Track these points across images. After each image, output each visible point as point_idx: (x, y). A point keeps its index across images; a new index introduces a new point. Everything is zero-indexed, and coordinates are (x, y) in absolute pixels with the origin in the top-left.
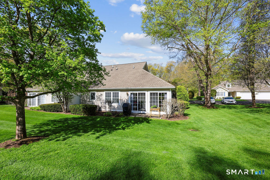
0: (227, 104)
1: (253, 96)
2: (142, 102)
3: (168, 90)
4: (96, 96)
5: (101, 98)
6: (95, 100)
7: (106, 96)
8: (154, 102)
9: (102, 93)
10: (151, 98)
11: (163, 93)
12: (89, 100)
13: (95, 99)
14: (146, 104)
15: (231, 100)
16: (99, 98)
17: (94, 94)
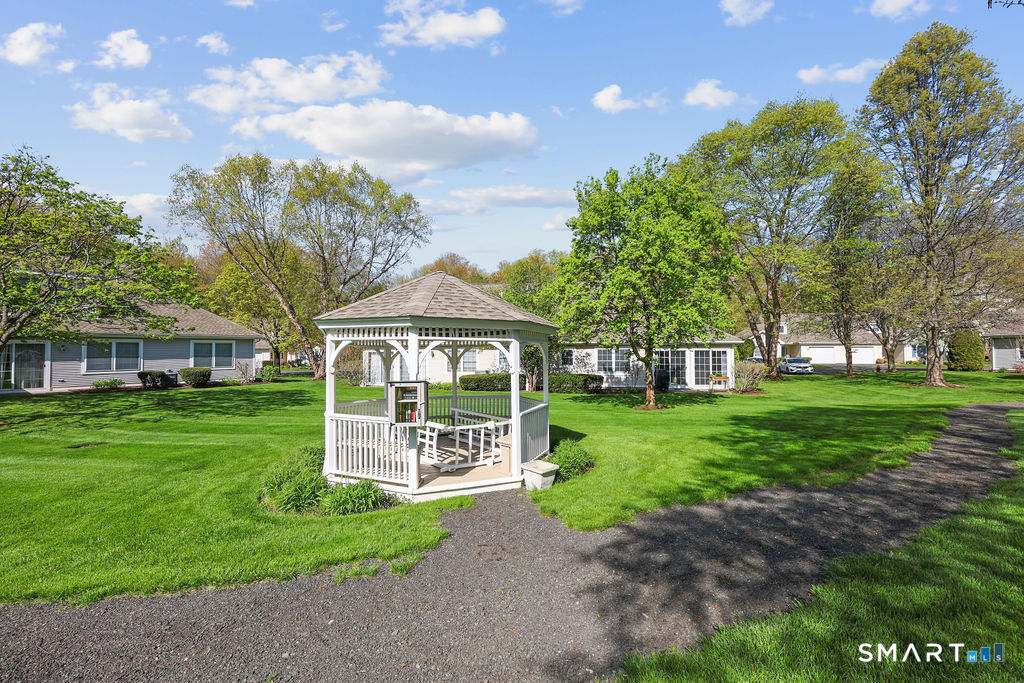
0: (795, 373)
1: (849, 357)
2: (678, 368)
3: (730, 346)
4: (574, 357)
5: (586, 361)
6: (571, 367)
7: (599, 358)
8: (702, 367)
9: (589, 351)
10: (696, 361)
11: (719, 352)
12: (557, 364)
13: (571, 364)
14: (687, 371)
15: (803, 365)
16: (582, 361)
17: (570, 354)
